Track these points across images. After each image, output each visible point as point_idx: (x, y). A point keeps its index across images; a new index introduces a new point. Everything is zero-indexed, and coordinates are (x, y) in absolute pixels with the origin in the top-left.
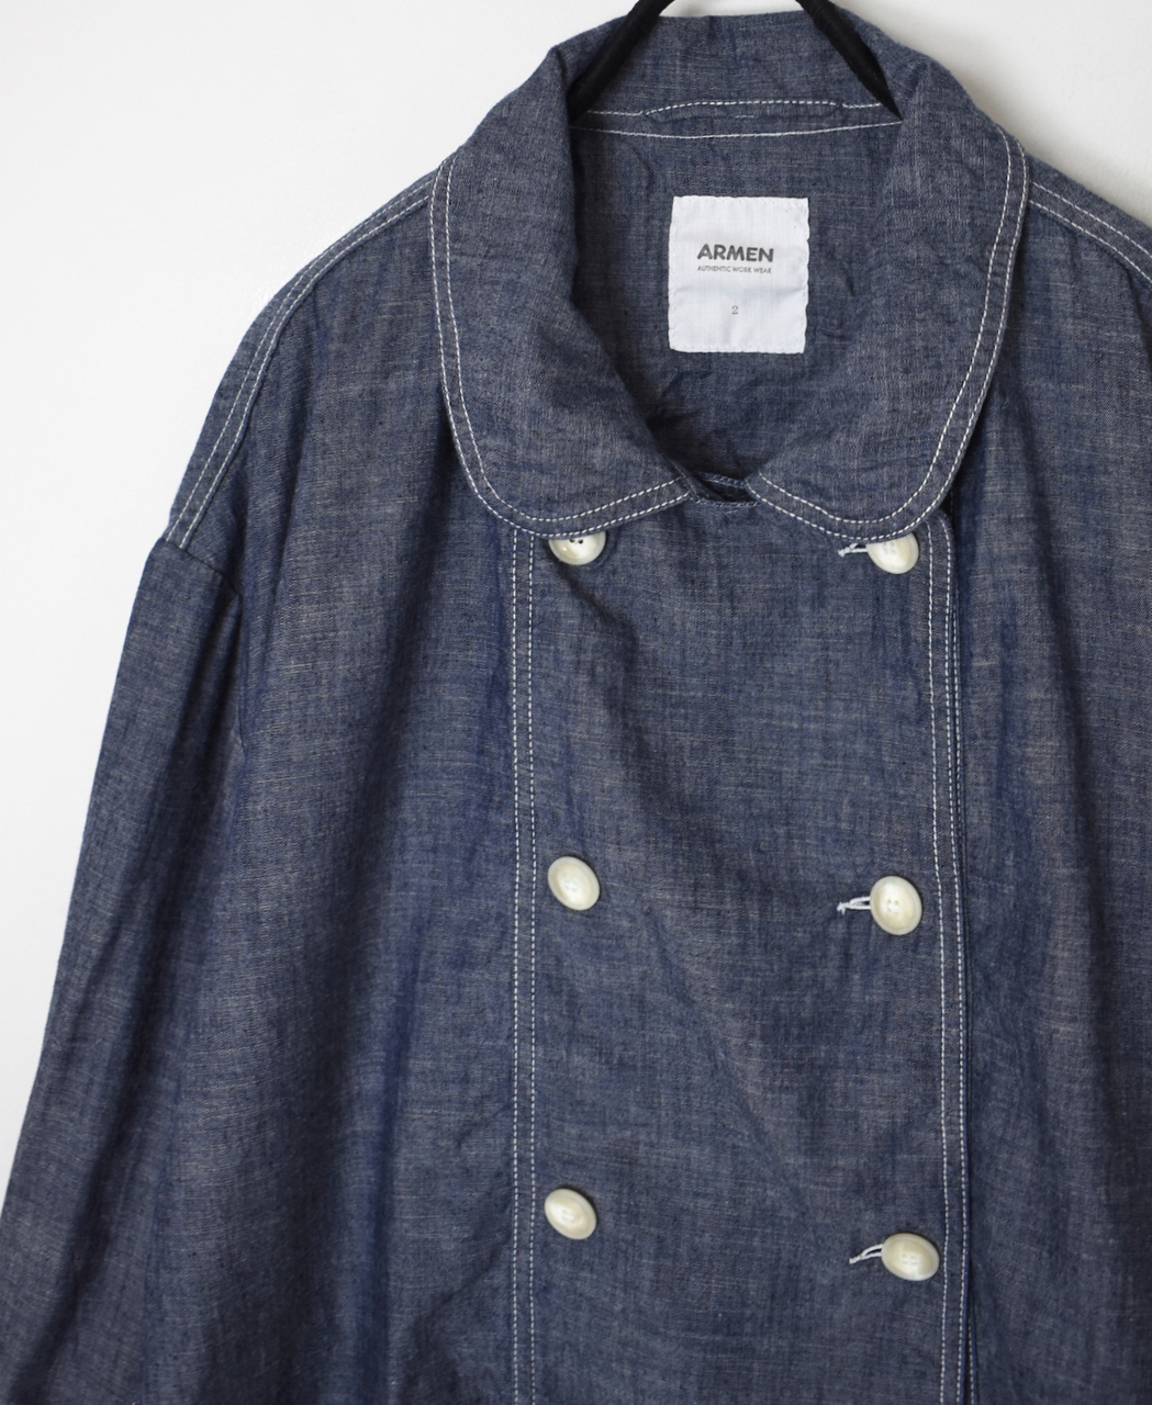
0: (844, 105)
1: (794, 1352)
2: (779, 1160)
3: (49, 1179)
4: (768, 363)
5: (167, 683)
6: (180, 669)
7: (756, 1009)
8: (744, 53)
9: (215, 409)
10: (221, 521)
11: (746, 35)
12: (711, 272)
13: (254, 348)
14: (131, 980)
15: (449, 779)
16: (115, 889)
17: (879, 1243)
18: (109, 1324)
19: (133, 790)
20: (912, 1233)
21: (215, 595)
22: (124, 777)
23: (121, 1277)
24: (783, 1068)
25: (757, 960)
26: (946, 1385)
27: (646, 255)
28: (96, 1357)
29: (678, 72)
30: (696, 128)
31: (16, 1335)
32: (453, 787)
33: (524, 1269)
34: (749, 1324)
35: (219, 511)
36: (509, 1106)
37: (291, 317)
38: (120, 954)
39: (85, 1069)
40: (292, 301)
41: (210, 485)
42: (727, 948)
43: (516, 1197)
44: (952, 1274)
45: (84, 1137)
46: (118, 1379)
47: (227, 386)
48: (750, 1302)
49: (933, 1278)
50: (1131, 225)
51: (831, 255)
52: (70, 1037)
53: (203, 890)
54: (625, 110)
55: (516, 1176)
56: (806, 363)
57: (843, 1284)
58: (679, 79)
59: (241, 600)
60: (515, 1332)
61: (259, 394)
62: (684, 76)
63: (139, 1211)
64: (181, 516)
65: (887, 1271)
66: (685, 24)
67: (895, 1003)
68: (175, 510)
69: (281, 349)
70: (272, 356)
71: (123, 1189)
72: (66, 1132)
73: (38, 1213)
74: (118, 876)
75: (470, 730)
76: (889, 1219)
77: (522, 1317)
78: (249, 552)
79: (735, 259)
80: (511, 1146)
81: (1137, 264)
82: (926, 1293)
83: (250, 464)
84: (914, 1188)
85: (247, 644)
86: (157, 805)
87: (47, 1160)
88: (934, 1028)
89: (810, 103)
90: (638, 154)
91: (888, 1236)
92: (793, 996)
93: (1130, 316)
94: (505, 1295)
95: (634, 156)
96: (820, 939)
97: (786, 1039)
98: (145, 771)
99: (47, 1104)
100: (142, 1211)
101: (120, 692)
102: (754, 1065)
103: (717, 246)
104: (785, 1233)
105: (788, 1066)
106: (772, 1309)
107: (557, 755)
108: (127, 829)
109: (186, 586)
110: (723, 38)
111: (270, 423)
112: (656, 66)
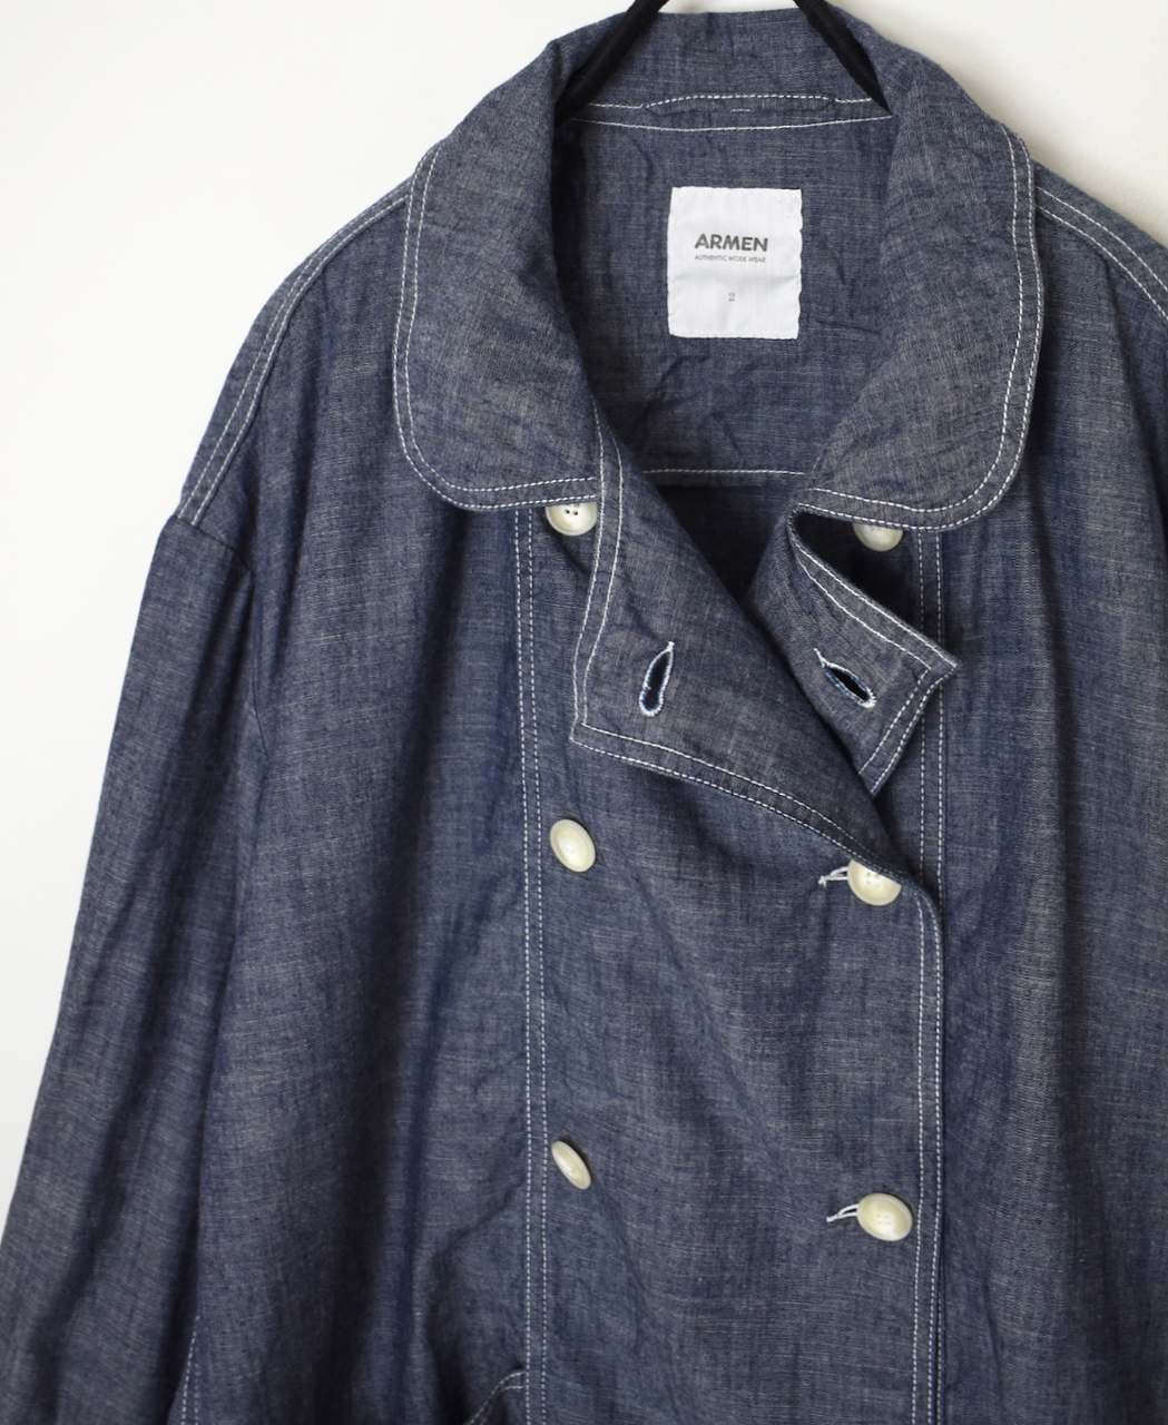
0: (837, 100)
1: (771, 1311)
2: (760, 1124)
3: (66, 1138)
4: (763, 348)
5: (179, 657)
6: (192, 642)
7: (737, 979)
8: (741, 49)
9: (227, 389)
10: (232, 499)
11: (743, 32)
12: (708, 261)
13: (265, 330)
14: (146, 946)
15: (471, 741)
16: (129, 856)
17: (856, 1202)
18: (125, 1279)
19: (147, 760)
20: (888, 1193)
21: (227, 570)
22: (139, 748)
23: (137, 1234)
24: (764, 1036)
25: (739, 931)
26: (919, 1342)
27: (646, 244)
28: (113, 1311)
29: (677, 67)
30: (694, 121)
31: (34, 1289)
32: (475, 748)
33: (537, 1211)
34: (728, 1286)
35: (231, 489)
36: (523, 1055)
37: (301, 300)
38: (135, 921)
39: (101, 1032)
40: (302, 284)
41: (222, 463)
42: (708, 919)
43: (530, 1142)
44: (924, 1236)
45: (100, 1097)
46: (133, 1334)
47: (239, 368)
48: (728, 1266)
49: (905, 1239)
50: (1109, 218)
51: (823, 245)
52: (86, 1000)
53: (217, 858)
54: (626, 103)
55: (529, 1122)
56: (800, 349)
57: (819, 1244)
58: (678, 73)
59: (253, 575)
60: (528, 1271)
61: (270, 375)
62: (682, 70)
63: (154, 1170)
64: (193, 494)
65: (863, 1230)
66: (684, 20)
67: (874, 969)
68: (188, 488)
69: (292, 330)
70: (283, 337)
71: (139, 1148)
72: (83, 1092)
73: (56, 1171)
74: (132, 844)
75: (490, 694)
76: (867, 1181)
77: (534, 1257)
78: (262, 528)
79: (731, 248)
80: (524, 1092)
81: (1114, 254)
82: (900, 1254)
83: (261, 444)
84: (891, 1151)
85: (261, 616)
86: (170, 775)
87: (64, 1120)
88: (913, 995)
89: (803, 97)
90: (639, 146)
91: (863, 1195)
92: (775, 967)
93: (1105, 305)
94: (520, 1236)
95: (634, 148)
96: (801, 909)
97: (768, 1009)
98: (158, 742)
99: (64, 1065)
100: (157, 1170)
101: (134, 665)
102: (735, 1033)
103: (713, 236)
104: (762, 1197)
105: (769, 1034)
106: (750, 1271)
107: (555, 722)
108: (141, 798)
109: (198, 562)
110: (721, 34)
111: (280, 403)
112: (656, 60)
